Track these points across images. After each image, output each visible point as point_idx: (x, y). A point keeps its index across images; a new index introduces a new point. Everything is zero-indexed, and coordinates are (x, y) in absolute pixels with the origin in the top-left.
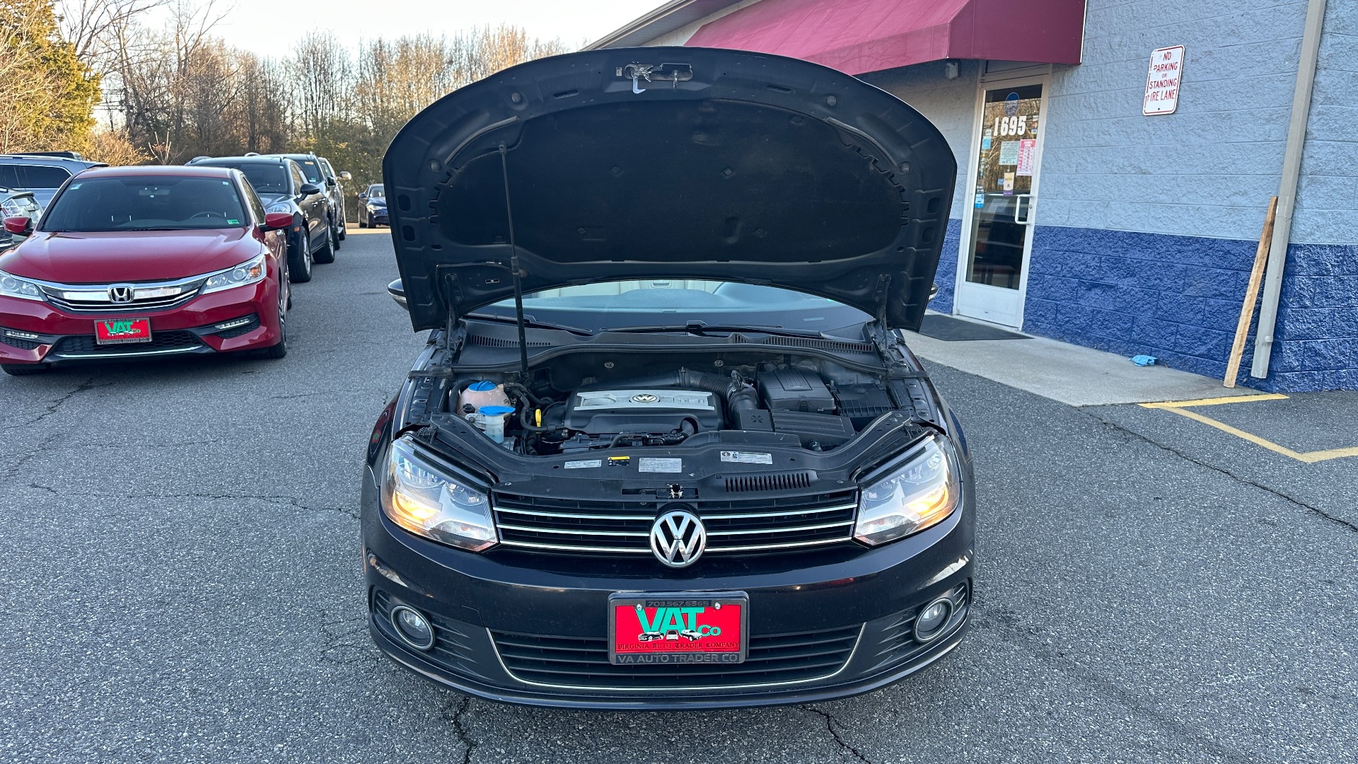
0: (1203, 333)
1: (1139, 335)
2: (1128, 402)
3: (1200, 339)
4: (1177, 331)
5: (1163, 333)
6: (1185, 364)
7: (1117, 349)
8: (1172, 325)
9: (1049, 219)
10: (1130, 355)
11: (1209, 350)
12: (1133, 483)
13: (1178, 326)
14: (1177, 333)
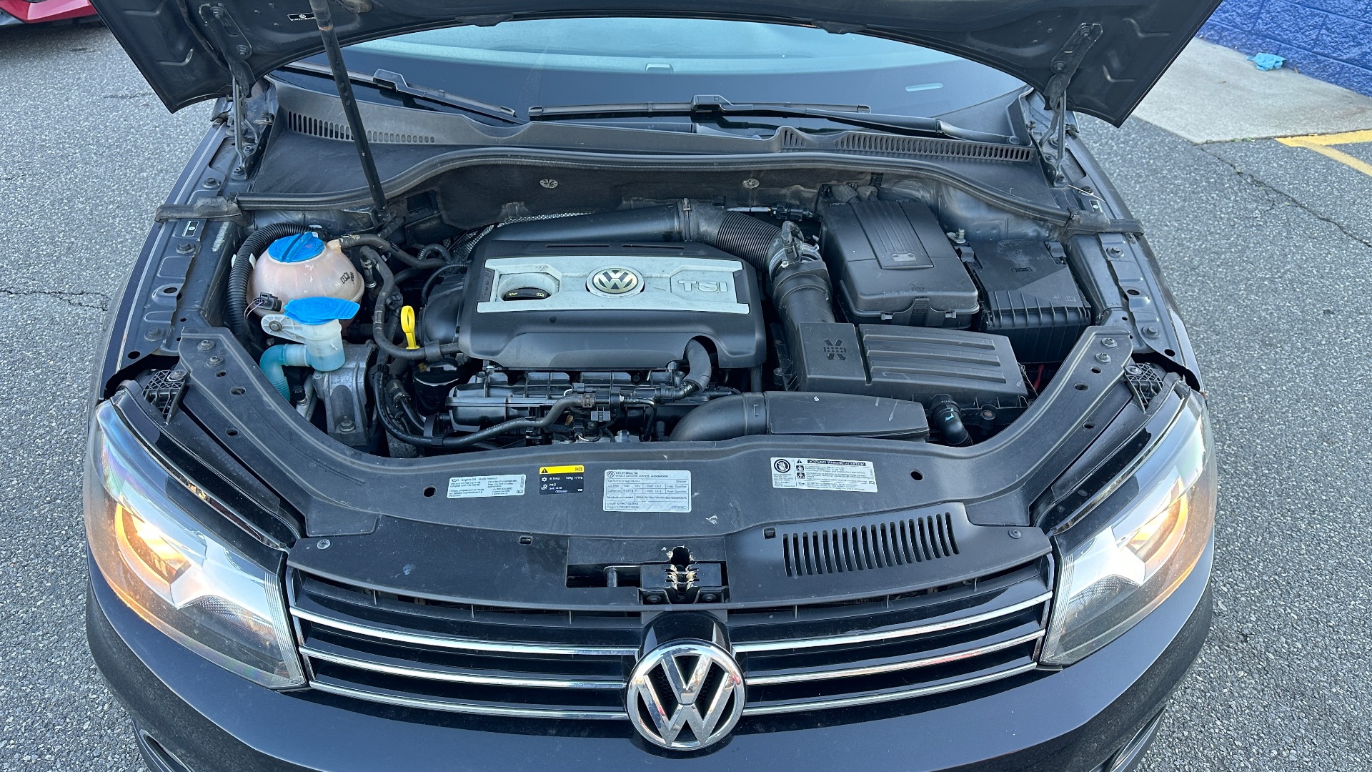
0: (1361, 30)
1: (1266, 24)
2: (1264, 136)
3: (1354, 38)
4: (1324, 23)
5: (1301, 24)
6: (1324, 71)
7: (1231, 41)
8: (1318, 15)
10: (1247, 51)
11: (1365, 54)
12: (1292, 281)
13: (1327, 16)
14: (1322, 26)
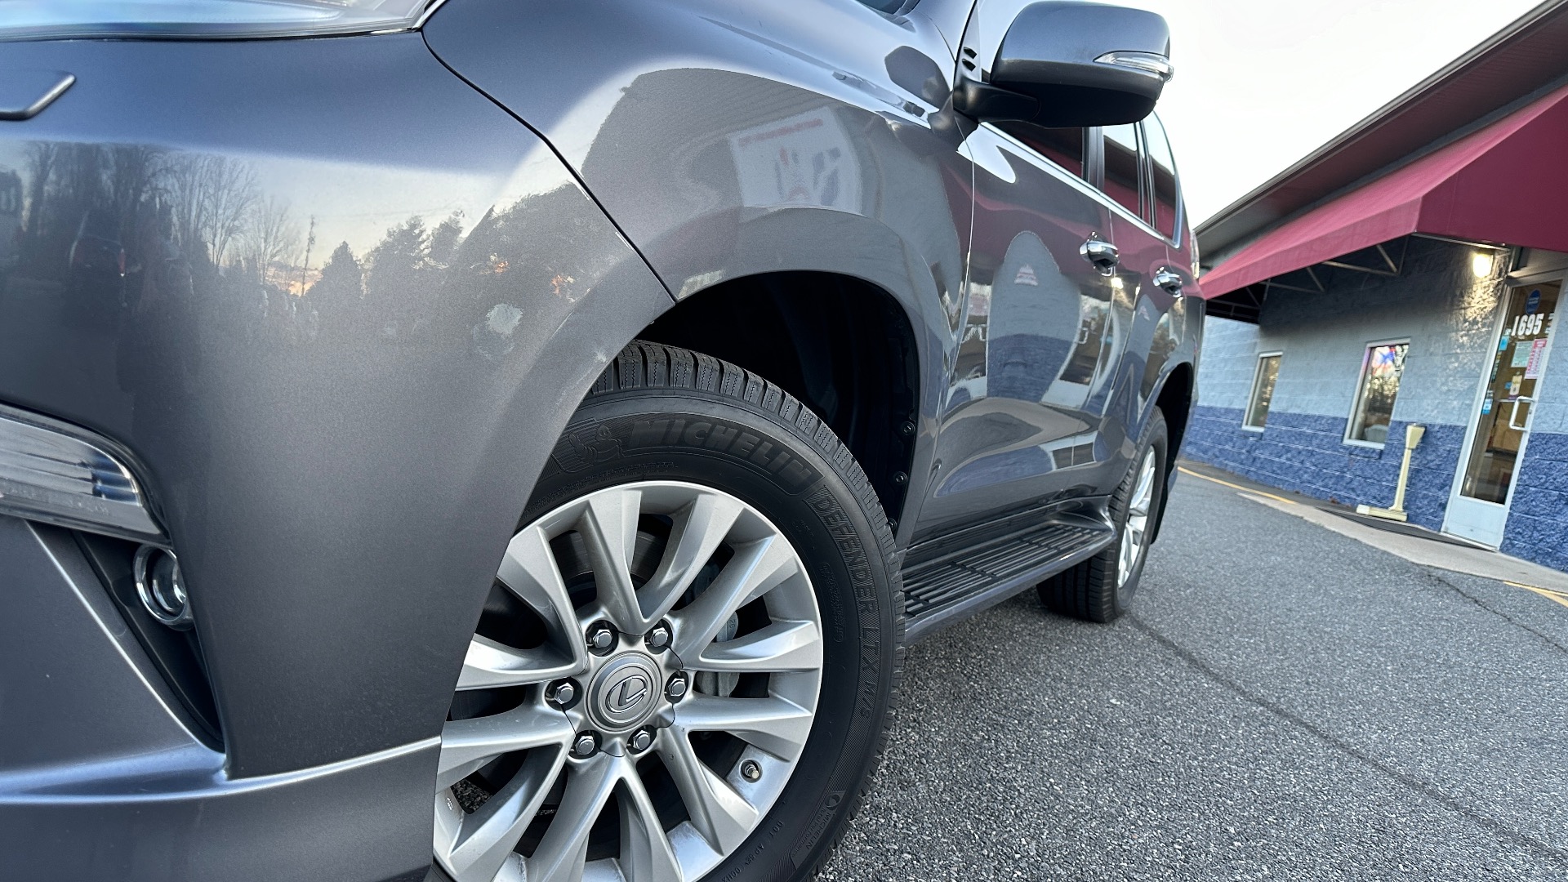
9: (1544, 426)
